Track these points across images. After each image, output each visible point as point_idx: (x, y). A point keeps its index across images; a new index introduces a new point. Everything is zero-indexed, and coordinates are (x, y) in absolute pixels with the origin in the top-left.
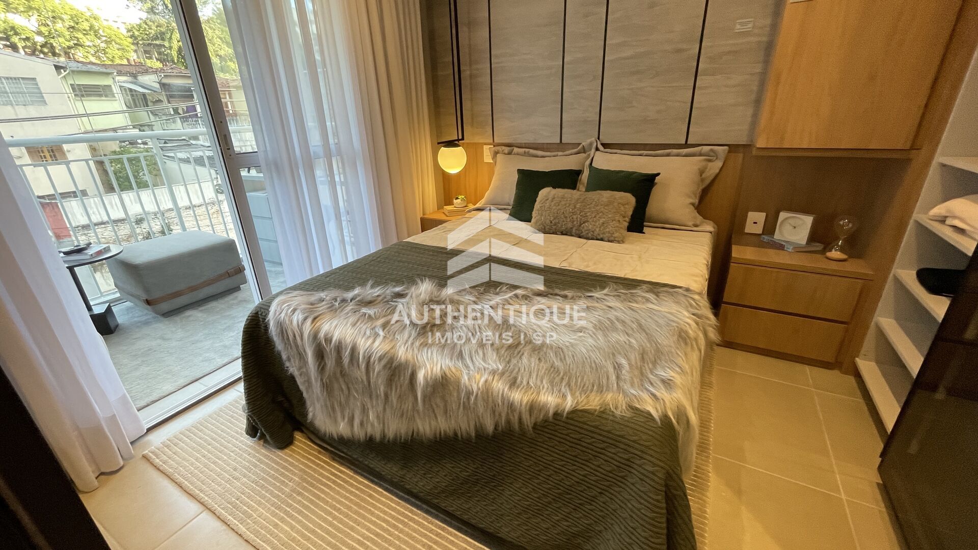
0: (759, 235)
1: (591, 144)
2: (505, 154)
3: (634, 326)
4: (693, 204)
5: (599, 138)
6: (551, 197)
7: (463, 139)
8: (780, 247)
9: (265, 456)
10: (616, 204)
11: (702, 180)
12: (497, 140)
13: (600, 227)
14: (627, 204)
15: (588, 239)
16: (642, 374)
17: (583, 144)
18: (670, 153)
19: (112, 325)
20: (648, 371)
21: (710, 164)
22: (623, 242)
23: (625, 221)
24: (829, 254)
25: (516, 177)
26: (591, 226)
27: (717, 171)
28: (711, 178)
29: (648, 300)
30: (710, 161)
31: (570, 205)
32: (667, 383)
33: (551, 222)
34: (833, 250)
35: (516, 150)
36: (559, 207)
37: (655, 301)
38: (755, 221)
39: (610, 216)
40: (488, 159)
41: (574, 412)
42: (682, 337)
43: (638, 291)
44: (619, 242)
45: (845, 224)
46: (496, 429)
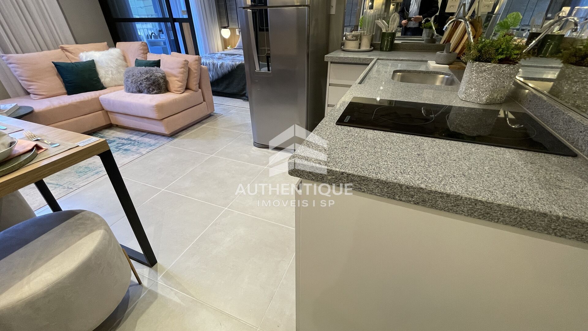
7: (229, 26)
40: (237, 33)
41: (241, 64)
46: (231, 69)
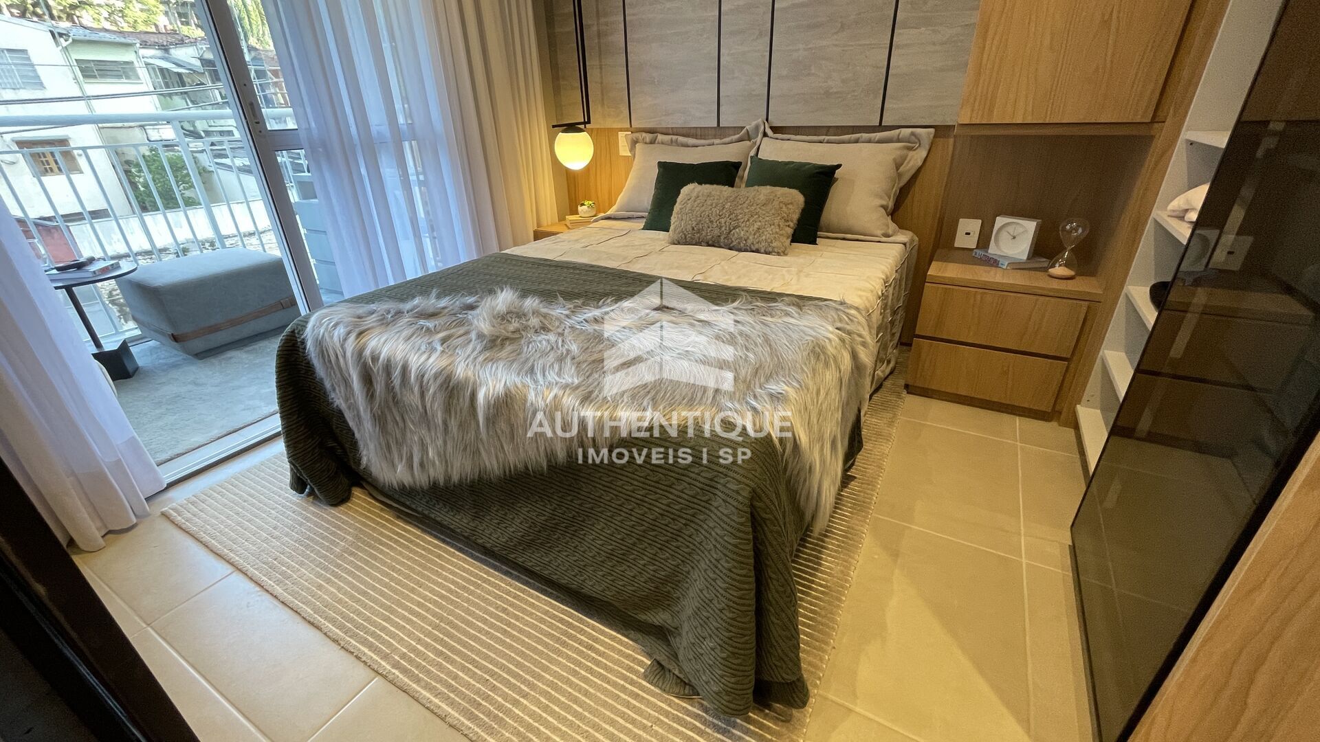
0: (972, 250)
1: (757, 127)
2: (646, 143)
3: (759, 341)
4: (884, 207)
5: (767, 120)
6: (695, 194)
7: (589, 122)
8: (993, 263)
9: (313, 513)
10: (776, 203)
11: (900, 176)
12: (635, 124)
13: (755, 234)
14: (792, 203)
15: (740, 250)
16: (748, 387)
17: (748, 127)
18: (859, 138)
19: (130, 368)
20: (757, 385)
21: (911, 153)
22: (785, 254)
23: (789, 226)
24: (1053, 271)
25: (655, 172)
26: (742, 233)
27: (920, 163)
28: (913, 171)
29: (788, 314)
30: (910, 149)
31: (717, 205)
32: (777, 398)
33: (693, 229)
34: (1057, 265)
35: (660, 137)
36: (703, 208)
37: (796, 315)
38: (967, 231)
39: (768, 218)
40: (624, 150)
42: (817, 352)
43: (780, 305)
44: (779, 254)
45: (1075, 230)
